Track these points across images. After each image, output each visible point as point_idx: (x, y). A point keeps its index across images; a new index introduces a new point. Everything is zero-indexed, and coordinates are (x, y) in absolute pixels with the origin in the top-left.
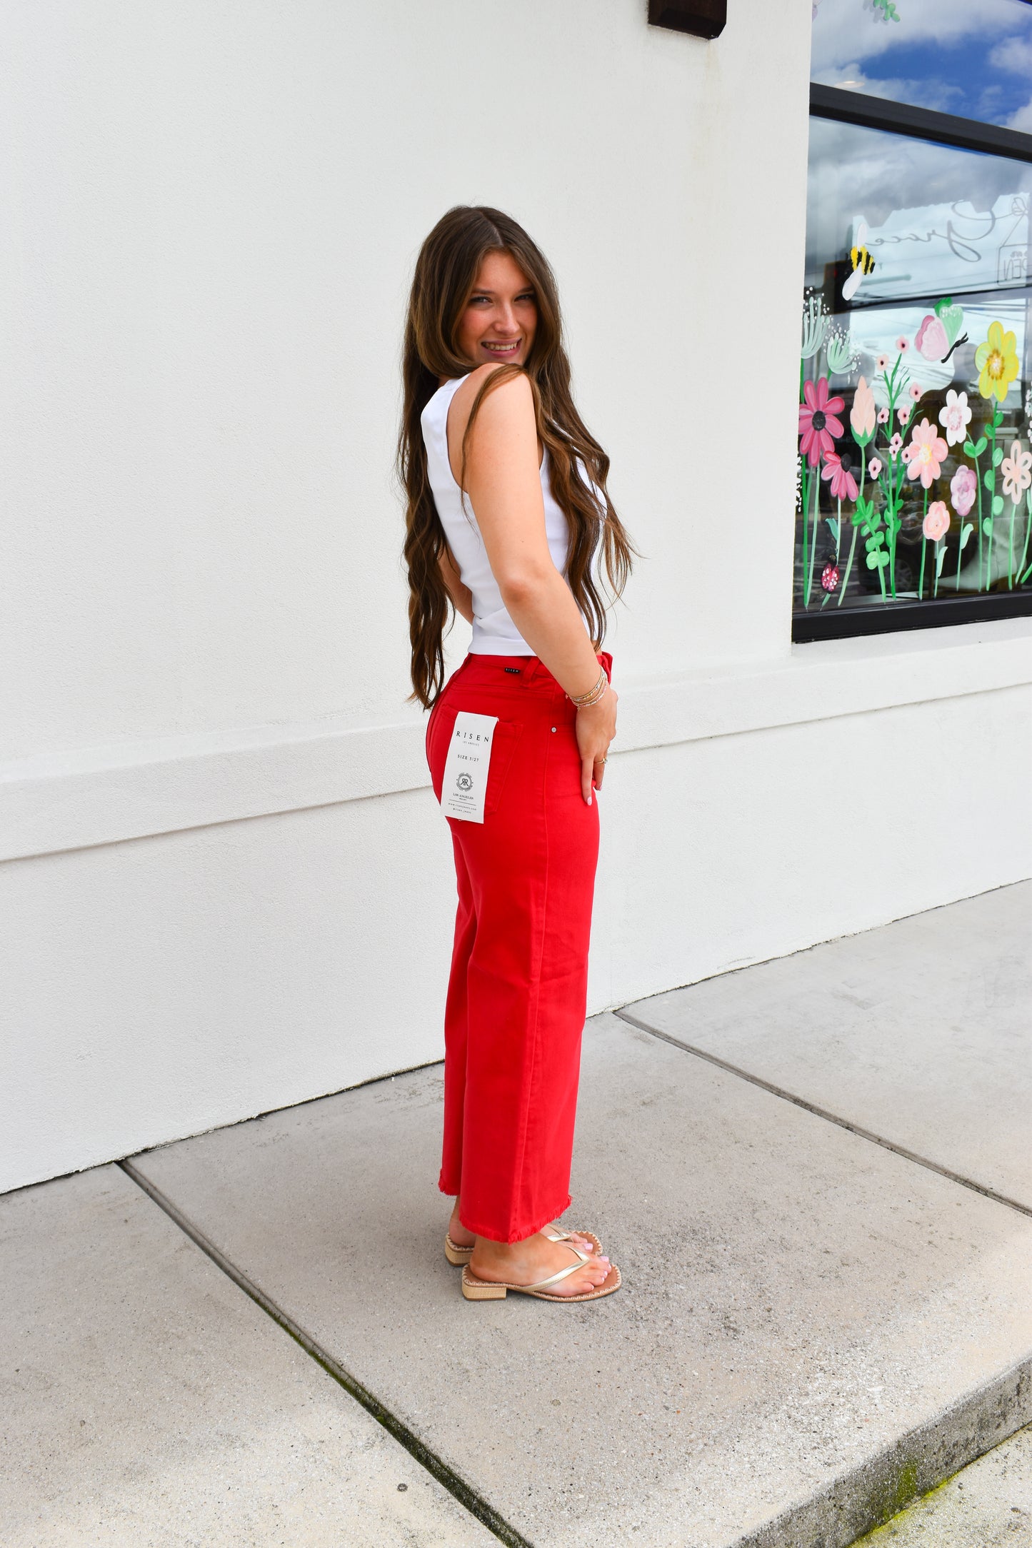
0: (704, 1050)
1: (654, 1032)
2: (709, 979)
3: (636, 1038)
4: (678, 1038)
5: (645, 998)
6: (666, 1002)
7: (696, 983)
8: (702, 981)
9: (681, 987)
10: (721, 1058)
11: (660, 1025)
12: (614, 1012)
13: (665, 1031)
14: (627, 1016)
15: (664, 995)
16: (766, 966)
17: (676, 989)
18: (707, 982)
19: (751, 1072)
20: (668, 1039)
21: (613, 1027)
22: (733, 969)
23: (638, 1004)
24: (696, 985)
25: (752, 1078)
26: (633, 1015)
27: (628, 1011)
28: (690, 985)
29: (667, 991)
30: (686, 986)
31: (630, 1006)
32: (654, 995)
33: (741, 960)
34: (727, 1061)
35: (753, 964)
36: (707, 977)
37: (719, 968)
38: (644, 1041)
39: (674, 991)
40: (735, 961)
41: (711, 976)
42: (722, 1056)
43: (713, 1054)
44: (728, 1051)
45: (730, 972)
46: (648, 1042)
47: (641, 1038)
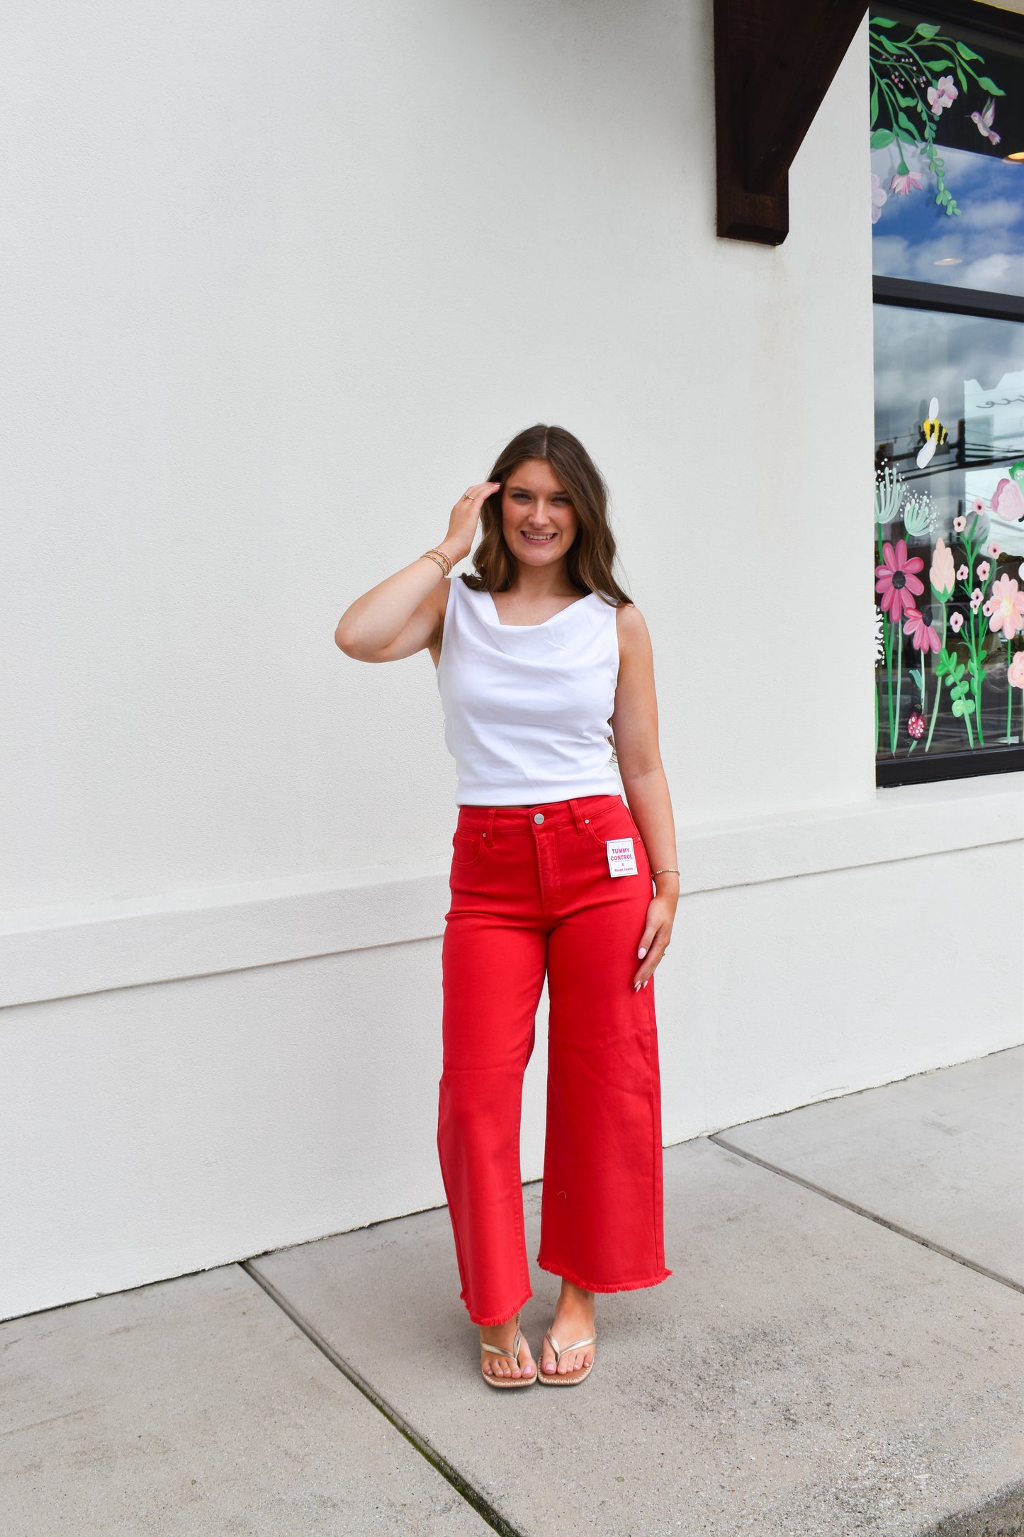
0: (791, 1171)
1: (745, 1155)
2: (803, 1107)
3: (727, 1160)
4: (769, 1161)
5: (739, 1124)
6: (759, 1128)
7: (790, 1111)
8: (796, 1109)
9: (775, 1115)
10: (807, 1179)
11: (751, 1149)
12: (709, 1137)
13: (756, 1155)
14: (721, 1141)
15: (758, 1121)
16: (860, 1095)
17: (770, 1116)
18: (801, 1110)
19: (834, 1192)
20: (758, 1161)
21: (706, 1150)
22: (826, 1098)
23: (733, 1129)
24: (789, 1113)
25: (835, 1198)
26: (727, 1140)
27: (722, 1136)
28: (784, 1113)
29: (762, 1118)
30: (780, 1113)
31: (725, 1132)
32: (748, 1122)
33: (835, 1089)
34: (813, 1182)
35: (847, 1093)
36: (801, 1105)
37: (812, 1097)
38: (735, 1163)
39: (768, 1118)
40: (828, 1091)
41: (804, 1105)
42: (809, 1177)
43: (800, 1176)
44: (815, 1172)
45: (824, 1101)
46: (739, 1164)
47: (732, 1160)
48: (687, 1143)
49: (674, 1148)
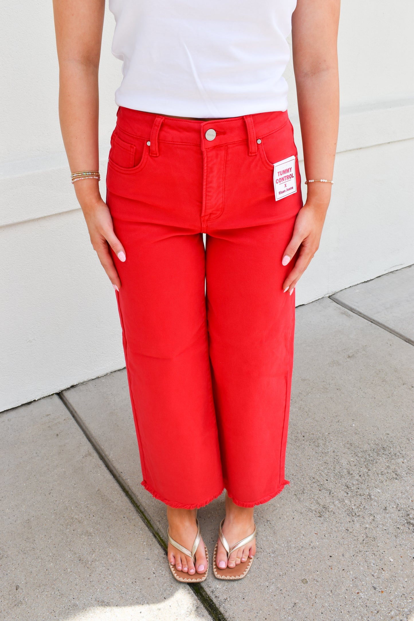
0: (380, 321)
1: (352, 310)
2: (380, 276)
3: (342, 313)
4: (366, 314)
5: (346, 289)
6: (357, 291)
7: (373, 279)
8: (376, 278)
9: (365, 282)
10: (390, 327)
11: (355, 305)
12: (329, 297)
13: (358, 309)
14: (337, 299)
15: (356, 286)
16: (410, 268)
17: (362, 283)
18: (379, 278)
19: (408, 336)
20: (360, 314)
21: (329, 306)
22: (392, 270)
23: (342, 292)
24: (373, 280)
25: (409, 340)
26: (340, 299)
27: (337, 297)
28: (370, 280)
29: (358, 284)
30: (368, 281)
31: (338, 294)
32: (351, 287)
33: (397, 265)
34: (394, 329)
35: (403, 267)
36: (379, 275)
37: (385, 270)
38: (347, 316)
39: (361, 284)
40: (394, 267)
41: (380, 275)
42: (391, 326)
43: (386, 324)
44: (394, 322)
45: (391, 272)
46: (349, 316)
47: (344, 313)
48: (317, 301)
49: (310, 305)
